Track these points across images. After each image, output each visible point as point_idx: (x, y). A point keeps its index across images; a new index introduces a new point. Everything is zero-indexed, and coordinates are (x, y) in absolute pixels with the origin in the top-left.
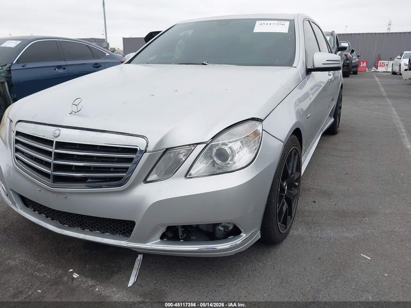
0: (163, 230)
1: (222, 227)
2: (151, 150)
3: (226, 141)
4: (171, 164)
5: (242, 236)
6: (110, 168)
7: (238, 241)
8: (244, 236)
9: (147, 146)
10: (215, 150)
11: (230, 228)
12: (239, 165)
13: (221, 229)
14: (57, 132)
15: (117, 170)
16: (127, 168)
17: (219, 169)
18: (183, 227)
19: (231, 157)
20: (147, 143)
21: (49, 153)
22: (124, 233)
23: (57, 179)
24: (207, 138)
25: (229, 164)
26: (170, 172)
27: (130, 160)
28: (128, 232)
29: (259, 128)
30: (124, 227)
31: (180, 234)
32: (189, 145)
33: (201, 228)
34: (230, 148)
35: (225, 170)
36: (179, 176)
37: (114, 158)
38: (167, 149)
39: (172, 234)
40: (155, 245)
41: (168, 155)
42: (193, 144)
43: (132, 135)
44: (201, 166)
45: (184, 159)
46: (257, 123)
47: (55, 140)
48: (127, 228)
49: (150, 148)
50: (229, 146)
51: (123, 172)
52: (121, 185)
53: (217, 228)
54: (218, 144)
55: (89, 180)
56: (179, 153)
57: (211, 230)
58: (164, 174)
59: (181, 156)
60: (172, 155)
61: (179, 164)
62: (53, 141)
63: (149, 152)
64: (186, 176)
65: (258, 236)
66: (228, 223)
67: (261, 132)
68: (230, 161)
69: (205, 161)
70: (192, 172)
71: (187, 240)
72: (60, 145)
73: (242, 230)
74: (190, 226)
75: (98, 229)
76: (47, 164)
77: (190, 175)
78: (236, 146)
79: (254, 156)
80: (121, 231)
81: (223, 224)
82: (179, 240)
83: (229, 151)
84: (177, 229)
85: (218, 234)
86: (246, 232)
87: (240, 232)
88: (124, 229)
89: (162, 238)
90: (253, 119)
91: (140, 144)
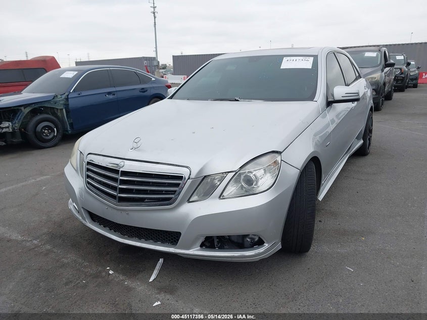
0: (202, 240)
1: (250, 238)
2: (193, 177)
3: (252, 170)
4: (208, 188)
5: (265, 246)
6: (162, 191)
7: (261, 250)
8: (266, 245)
9: (190, 174)
10: (242, 177)
11: (256, 240)
12: (262, 188)
13: (249, 240)
14: (122, 164)
15: (167, 192)
16: (175, 191)
17: (246, 191)
18: (218, 237)
19: (255, 182)
20: (190, 172)
21: (115, 180)
22: (172, 242)
23: (122, 200)
24: (236, 168)
25: (253, 188)
26: (207, 194)
27: (177, 185)
28: (175, 241)
29: (279, 159)
30: (172, 237)
31: (216, 244)
32: (222, 173)
33: (233, 239)
34: (254, 175)
35: (251, 193)
36: (215, 198)
37: (165, 183)
38: (205, 176)
39: (209, 242)
40: (196, 251)
41: (206, 180)
42: (225, 173)
43: (179, 166)
44: (232, 189)
45: (218, 184)
46: (276, 155)
47: (121, 170)
48: (175, 238)
49: (193, 176)
50: (253, 174)
51: (172, 194)
52: (171, 204)
53: (245, 240)
54: (245, 172)
55: (146, 200)
56: (214, 179)
57: (240, 241)
58: (203, 196)
59: (216, 181)
60: (209, 180)
61: (214, 187)
62: (119, 171)
63: (192, 179)
64: (220, 197)
65: (279, 246)
66: (254, 235)
67: (280, 162)
68: (255, 185)
69: (235, 185)
70: (225, 194)
71: (222, 248)
72: (125, 173)
73: (265, 241)
74: (223, 237)
75: (152, 239)
76: (114, 188)
77: (223, 196)
78: (259, 173)
79: (274, 181)
80: (169, 240)
81: (250, 236)
82: (215, 248)
83: (253, 178)
84: (213, 240)
85: (246, 244)
86: (268, 243)
87: (264, 243)
88: (172, 239)
89: (201, 246)
90: (273, 152)
91: (184, 172)
